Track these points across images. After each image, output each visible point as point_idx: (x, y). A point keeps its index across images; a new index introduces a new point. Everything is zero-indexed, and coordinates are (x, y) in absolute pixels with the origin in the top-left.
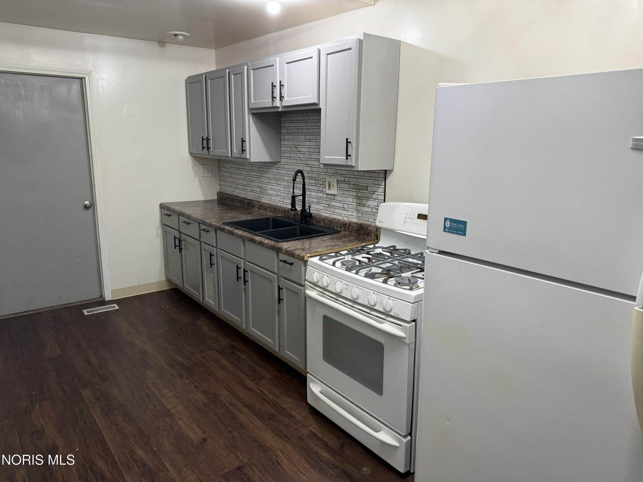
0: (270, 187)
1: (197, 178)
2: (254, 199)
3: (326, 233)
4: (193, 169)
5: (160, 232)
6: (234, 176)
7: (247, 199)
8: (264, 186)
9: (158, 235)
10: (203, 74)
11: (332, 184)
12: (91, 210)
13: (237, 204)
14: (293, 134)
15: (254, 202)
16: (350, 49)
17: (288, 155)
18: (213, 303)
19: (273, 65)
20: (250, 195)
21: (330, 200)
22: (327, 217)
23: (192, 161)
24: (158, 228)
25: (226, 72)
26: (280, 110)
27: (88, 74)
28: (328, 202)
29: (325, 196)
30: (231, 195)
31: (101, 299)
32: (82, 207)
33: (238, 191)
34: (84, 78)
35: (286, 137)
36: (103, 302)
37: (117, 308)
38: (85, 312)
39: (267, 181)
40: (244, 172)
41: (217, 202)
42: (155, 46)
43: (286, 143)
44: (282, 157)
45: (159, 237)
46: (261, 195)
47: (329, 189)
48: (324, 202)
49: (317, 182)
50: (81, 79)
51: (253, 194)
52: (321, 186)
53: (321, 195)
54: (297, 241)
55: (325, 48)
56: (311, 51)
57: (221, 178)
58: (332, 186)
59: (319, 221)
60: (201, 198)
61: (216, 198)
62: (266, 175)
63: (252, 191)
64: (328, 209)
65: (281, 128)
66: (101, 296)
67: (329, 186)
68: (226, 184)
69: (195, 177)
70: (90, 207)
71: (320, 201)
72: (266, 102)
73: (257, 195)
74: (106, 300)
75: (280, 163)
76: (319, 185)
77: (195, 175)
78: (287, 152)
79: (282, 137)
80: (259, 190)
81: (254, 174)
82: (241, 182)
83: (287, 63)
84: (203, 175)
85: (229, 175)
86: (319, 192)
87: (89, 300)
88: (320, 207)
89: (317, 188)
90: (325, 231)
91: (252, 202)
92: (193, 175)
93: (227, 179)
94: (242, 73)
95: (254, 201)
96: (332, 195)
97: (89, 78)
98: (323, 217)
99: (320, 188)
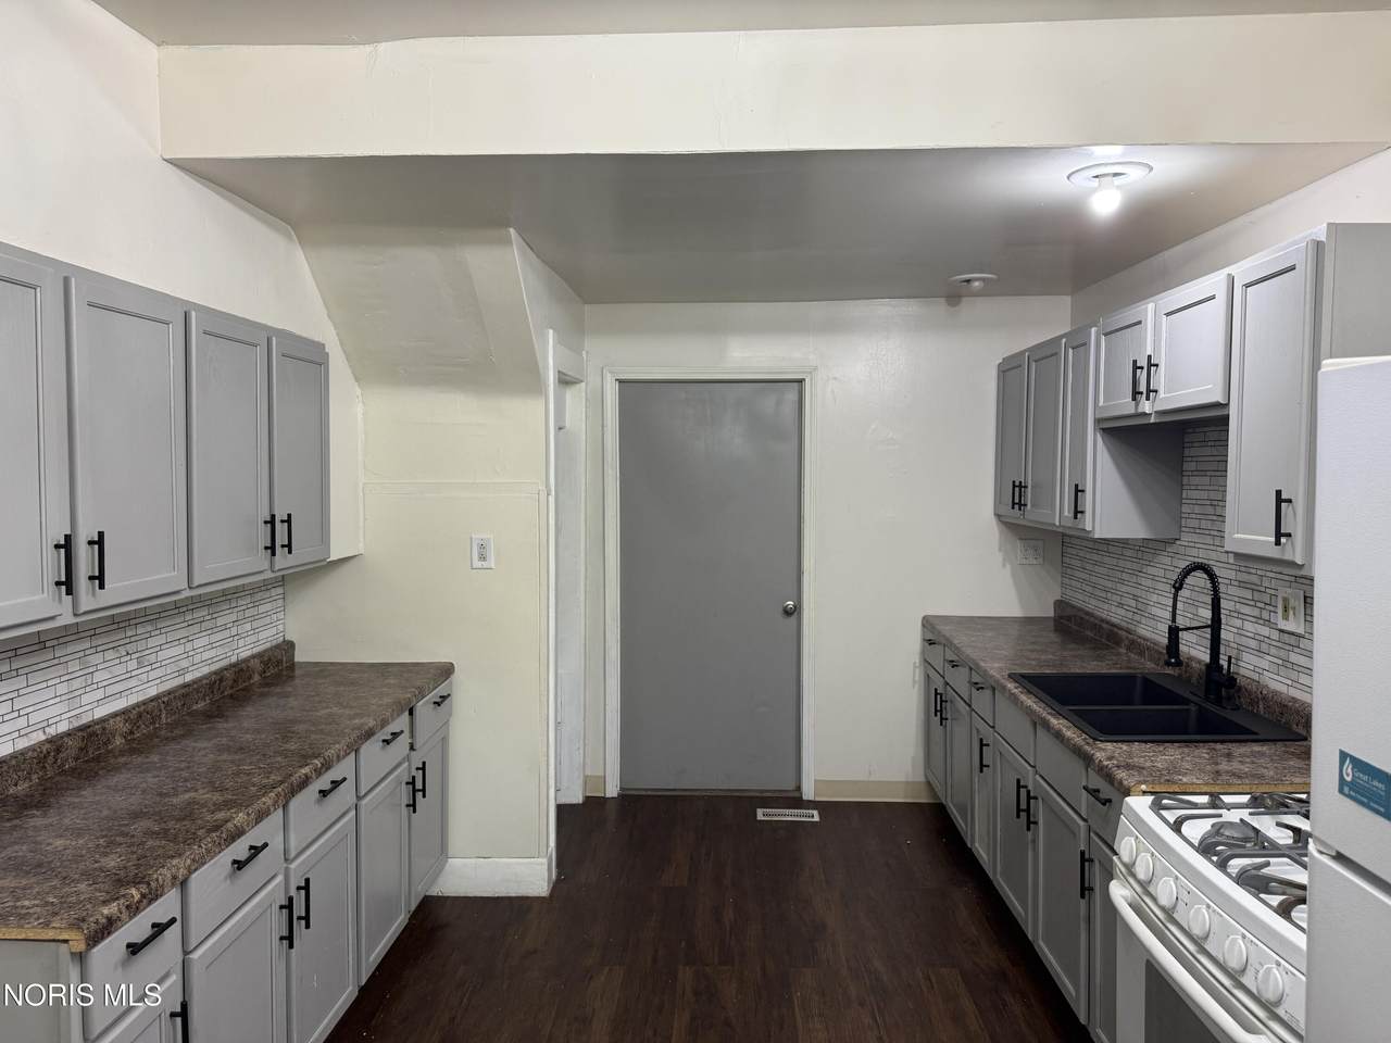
0: (1155, 598)
1: (1008, 566)
2: (1124, 624)
3: (1255, 737)
4: (1000, 550)
5: (919, 675)
6: (1089, 567)
7: (1108, 622)
8: (1143, 594)
9: (914, 682)
10: (1022, 353)
11: (1292, 603)
12: (793, 619)
13: (1088, 633)
14: (1208, 473)
15: (1120, 632)
16: (1293, 268)
17: (1194, 523)
18: (984, 856)
19: (1140, 322)
20: (1116, 614)
21: (1287, 647)
22: (1276, 693)
23: (1001, 533)
24: (915, 667)
25: (1061, 344)
26: (1152, 420)
27: (811, 373)
28: (1282, 654)
29: (1275, 635)
30: (1080, 610)
31: (796, 794)
32: (781, 610)
33: (1093, 602)
34: (804, 380)
35: (1195, 480)
36: (797, 802)
37: (816, 819)
38: (760, 814)
39: (1149, 583)
40: (1106, 560)
41: (1052, 624)
42: (940, 307)
43: (1195, 494)
44: (1183, 529)
45: (917, 686)
46: (1137, 617)
47: (1286, 618)
48: (1273, 651)
49: (1257, 596)
50: (801, 381)
51: (1122, 612)
52: (1267, 607)
53: (1265, 631)
54: (1150, 745)
55: (1243, 270)
56: (1213, 283)
57: (1065, 570)
58: (1291, 612)
59: (1254, 702)
60: (1015, 611)
61: (1051, 614)
62: (1151, 570)
63: (1120, 605)
64: (1283, 671)
65: (1182, 459)
66: (799, 788)
67: (1286, 609)
68: (1074, 583)
69: (1004, 565)
70: (793, 613)
71: (1264, 647)
72: (1124, 405)
73: (1130, 615)
74: (805, 798)
75: (1178, 542)
76: (1262, 605)
77: (1004, 559)
78: (1194, 516)
79: (1185, 480)
80: (1133, 603)
81: (1129, 565)
82: (1101, 581)
83: (1168, 314)
84: (1024, 561)
85: (1078, 563)
86: (1261, 622)
87: (775, 791)
88: (1264, 664)
89: (1256, 612)
90: (1254, 729)
91: (1116, 630)
92: (1001, 559)
93: (1077, 574)
94: (1085, 344)
95: (1121, 629)
96: (1293, 634)
97: (811, 380)
98: (1265, 692)
99: (1264, 612)
